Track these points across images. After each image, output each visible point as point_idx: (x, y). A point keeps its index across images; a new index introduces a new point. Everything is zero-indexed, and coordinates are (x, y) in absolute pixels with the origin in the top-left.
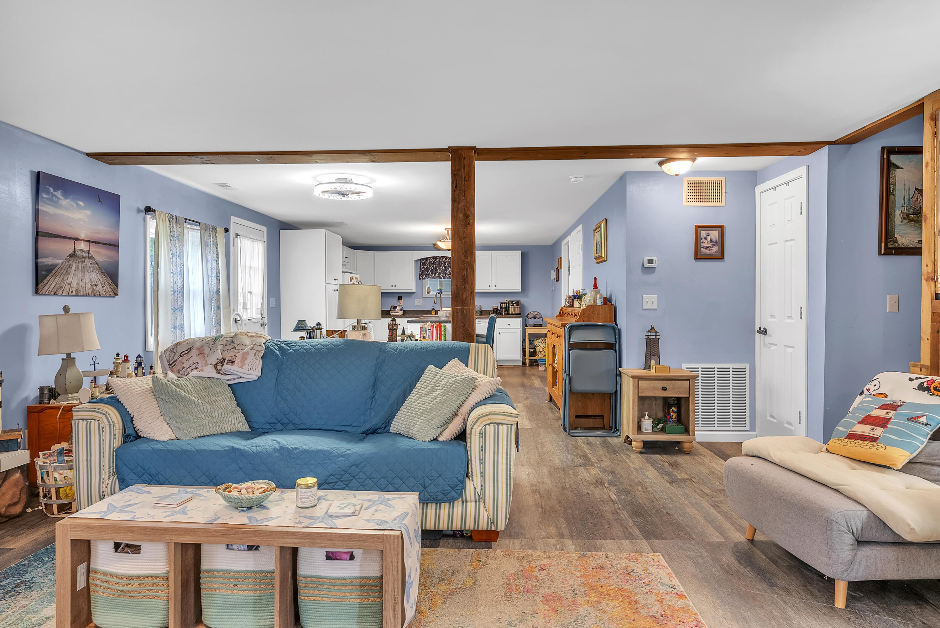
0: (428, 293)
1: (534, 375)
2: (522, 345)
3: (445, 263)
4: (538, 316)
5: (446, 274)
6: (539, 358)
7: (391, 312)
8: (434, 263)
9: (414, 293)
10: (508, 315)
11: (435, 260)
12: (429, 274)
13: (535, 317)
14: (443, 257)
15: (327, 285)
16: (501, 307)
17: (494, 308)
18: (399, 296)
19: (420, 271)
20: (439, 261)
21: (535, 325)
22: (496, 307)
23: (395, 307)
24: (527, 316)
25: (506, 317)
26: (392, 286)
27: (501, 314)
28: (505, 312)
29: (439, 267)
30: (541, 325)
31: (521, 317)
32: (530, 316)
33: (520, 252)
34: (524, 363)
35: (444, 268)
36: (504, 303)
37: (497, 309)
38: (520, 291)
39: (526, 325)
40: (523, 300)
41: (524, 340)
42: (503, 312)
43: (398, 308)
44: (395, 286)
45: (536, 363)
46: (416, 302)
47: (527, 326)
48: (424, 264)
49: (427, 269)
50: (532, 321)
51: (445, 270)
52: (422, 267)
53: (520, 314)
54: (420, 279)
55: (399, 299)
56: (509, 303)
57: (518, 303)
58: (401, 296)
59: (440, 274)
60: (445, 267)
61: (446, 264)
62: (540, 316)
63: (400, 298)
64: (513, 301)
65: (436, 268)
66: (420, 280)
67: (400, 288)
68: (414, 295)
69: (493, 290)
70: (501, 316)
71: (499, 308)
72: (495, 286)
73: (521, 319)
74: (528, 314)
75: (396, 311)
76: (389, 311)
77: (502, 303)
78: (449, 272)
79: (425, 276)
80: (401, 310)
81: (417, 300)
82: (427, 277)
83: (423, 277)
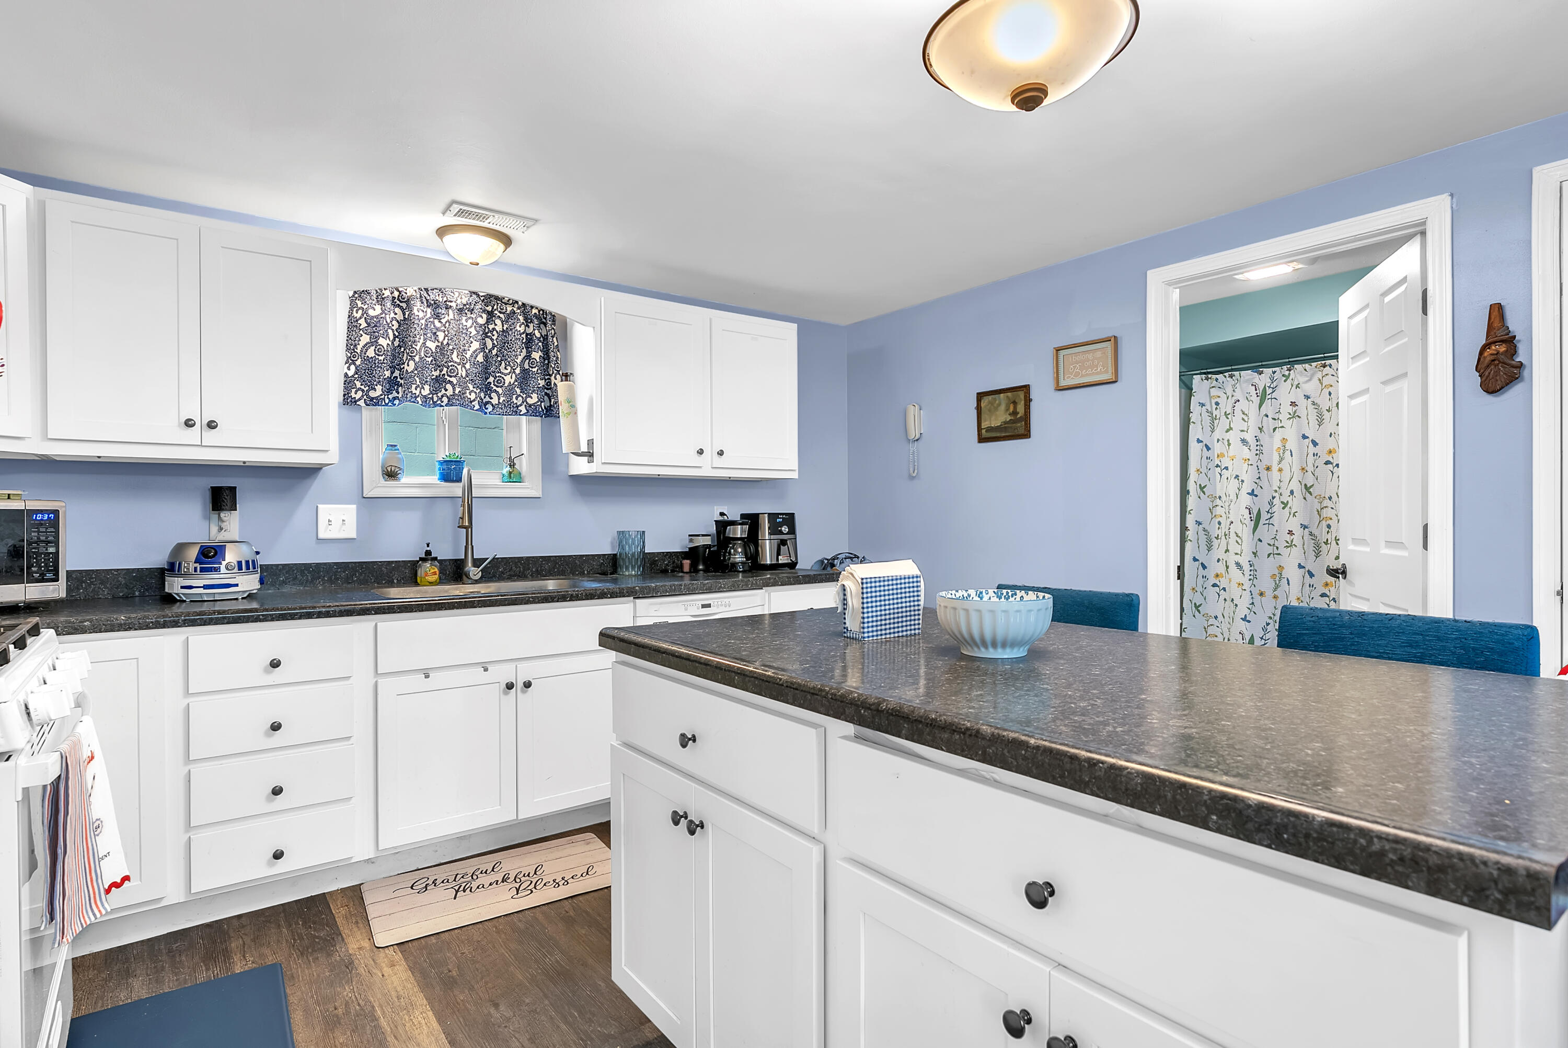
0: (389, 474)
9: (317, 470)
18: (216, 490)
19: (350, 361)
38: (797, 475)
42: (739, 560)
44: (210, 425)
48: (377, 328)
55: (215, 507)
58: (231, 491)
59: (463, 383)
63: (222, 498)
72: (721, 453)
79: (379, 388)
80: (245, 566)
81: (325, 511)
82: (389, 391)
83: (373, 394)
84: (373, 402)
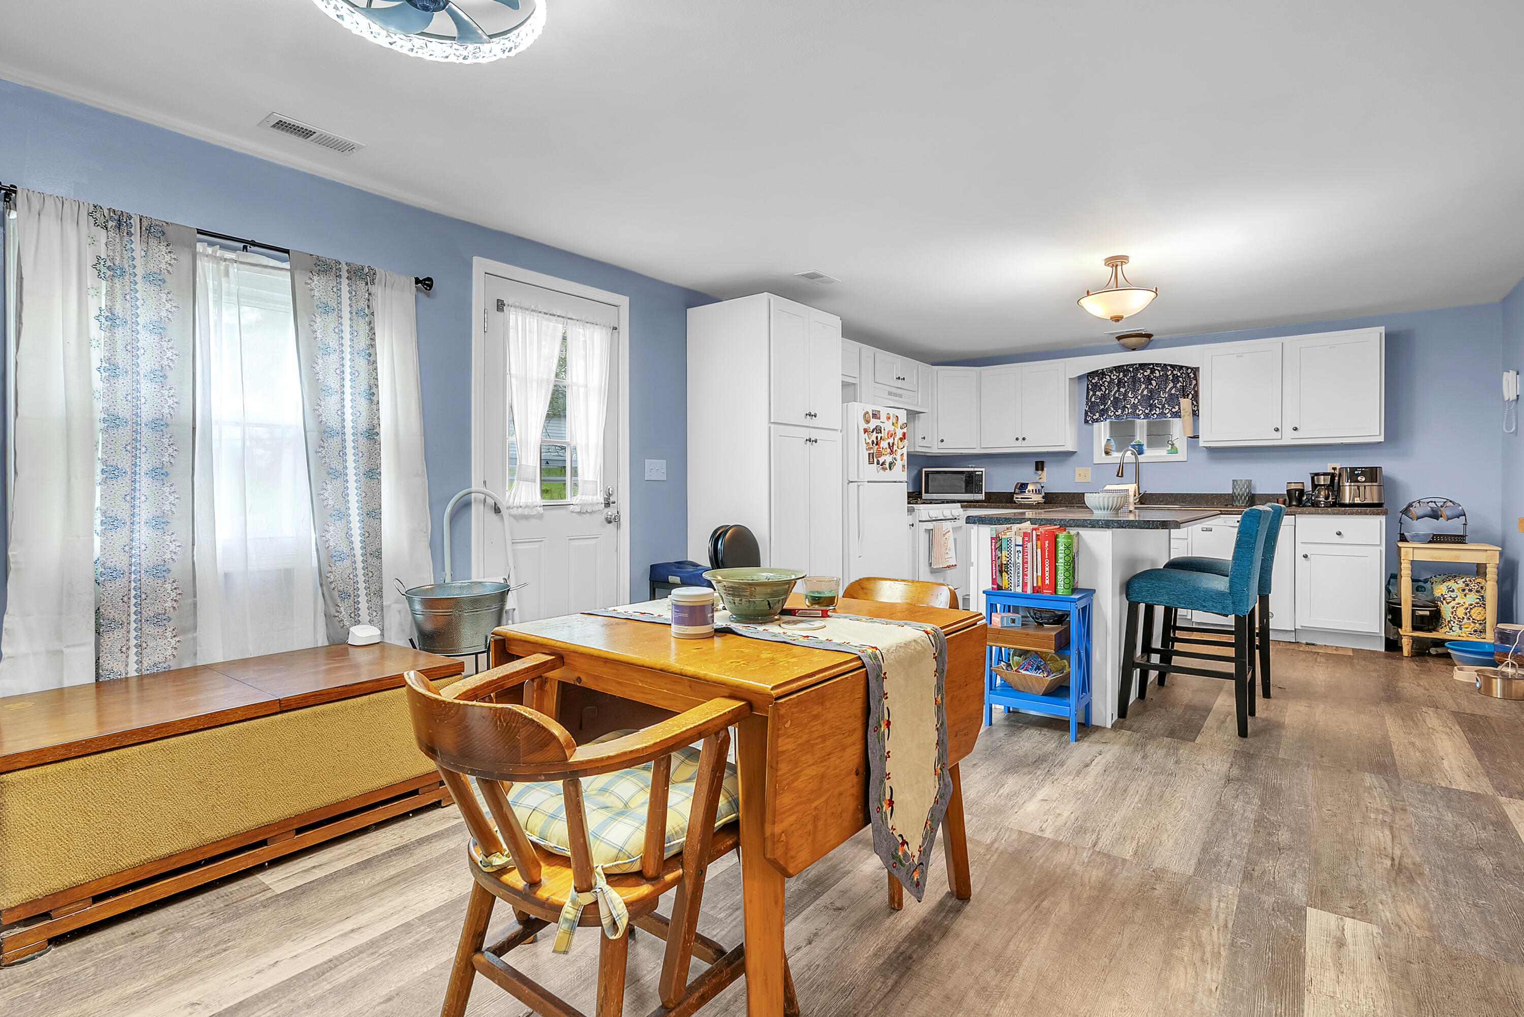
0: (1107, 453)
1: (1436, 706)
2: (1388, 591)
3: (1149, 380)
4: (1447, 512)
5: (1152, 407)
6: (1452, 636)
7: (1015, 496)
8: (1120, 383)
9: (1072, 453)
10: (1337, 505)
11: (1125, 376)
12: (1107, 410)
13: (1435, 515)
14: (1143, 366)
15: (772, 426)
16: (1315, 486)
17: (1293, 487)
18: (1037, 462)
19: (1087, 404)
20: (1134, 377)
21: (1436, 539)
22: (1299, 487)
23: (1023, 487)
24: (1406, 511)
25: (1328, 514)
26: (1017, 439)
27: (1315, 504)
28: (1327, 498)
29: (1134, 391)
30: (1459, 539)
31: (1385, 513)
32: (1416, 510)
33: (1382, 329)
34: (1393, 645)
35: (1145, 392)
36: (1325, 474)
37: (1302, 492)
38: (1382, 439)
39: (1402, 535)
40: (1389, 466)
41: (1393, 578)
42: (1322, 499)
43: (1030, 487)
44: (1024, 439)
45: (1440, 650)
46: (1077, 475)
47: (1403, 539)
48: (1096, 387)
49: (1104, 398)
50: (1426, 526)
51: (1150, 398)
52: (1091, 393)
53: (1380, 505)
54: (1086, 422)
55: (1037, 469)
56: (1340, 475)
57: (1372, 474)
58: (1042, 463)
59: (1135, 407)
60: (1151, 391)
61: (1154, 383)
62: (1456, 512)
63: (1040, 466)
64: (1353, 470)
65: (1125, 395)
66: (1087, 426)
67: (1037, 443)
68: (1074, 458)
69: (1288, 438)
70: (1313, 509)
71: (1308, 487)
72: (1296, 429)
73: (1383, 519)
74: (1410, 505)
75: (1027, 495)
76: (1012, 494)
77: (1317, 474)
78: (1160, 403)
79: (1097, 414)
80: (1038, 492)
81: (1078, 470)
82: (1103, 415)
83: (1094, 417)
84: (1097, 421)
